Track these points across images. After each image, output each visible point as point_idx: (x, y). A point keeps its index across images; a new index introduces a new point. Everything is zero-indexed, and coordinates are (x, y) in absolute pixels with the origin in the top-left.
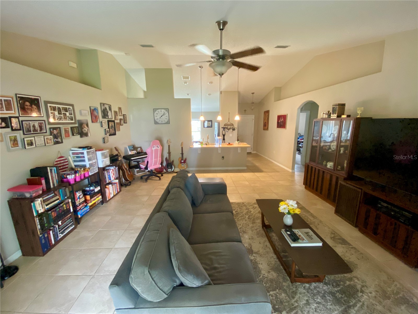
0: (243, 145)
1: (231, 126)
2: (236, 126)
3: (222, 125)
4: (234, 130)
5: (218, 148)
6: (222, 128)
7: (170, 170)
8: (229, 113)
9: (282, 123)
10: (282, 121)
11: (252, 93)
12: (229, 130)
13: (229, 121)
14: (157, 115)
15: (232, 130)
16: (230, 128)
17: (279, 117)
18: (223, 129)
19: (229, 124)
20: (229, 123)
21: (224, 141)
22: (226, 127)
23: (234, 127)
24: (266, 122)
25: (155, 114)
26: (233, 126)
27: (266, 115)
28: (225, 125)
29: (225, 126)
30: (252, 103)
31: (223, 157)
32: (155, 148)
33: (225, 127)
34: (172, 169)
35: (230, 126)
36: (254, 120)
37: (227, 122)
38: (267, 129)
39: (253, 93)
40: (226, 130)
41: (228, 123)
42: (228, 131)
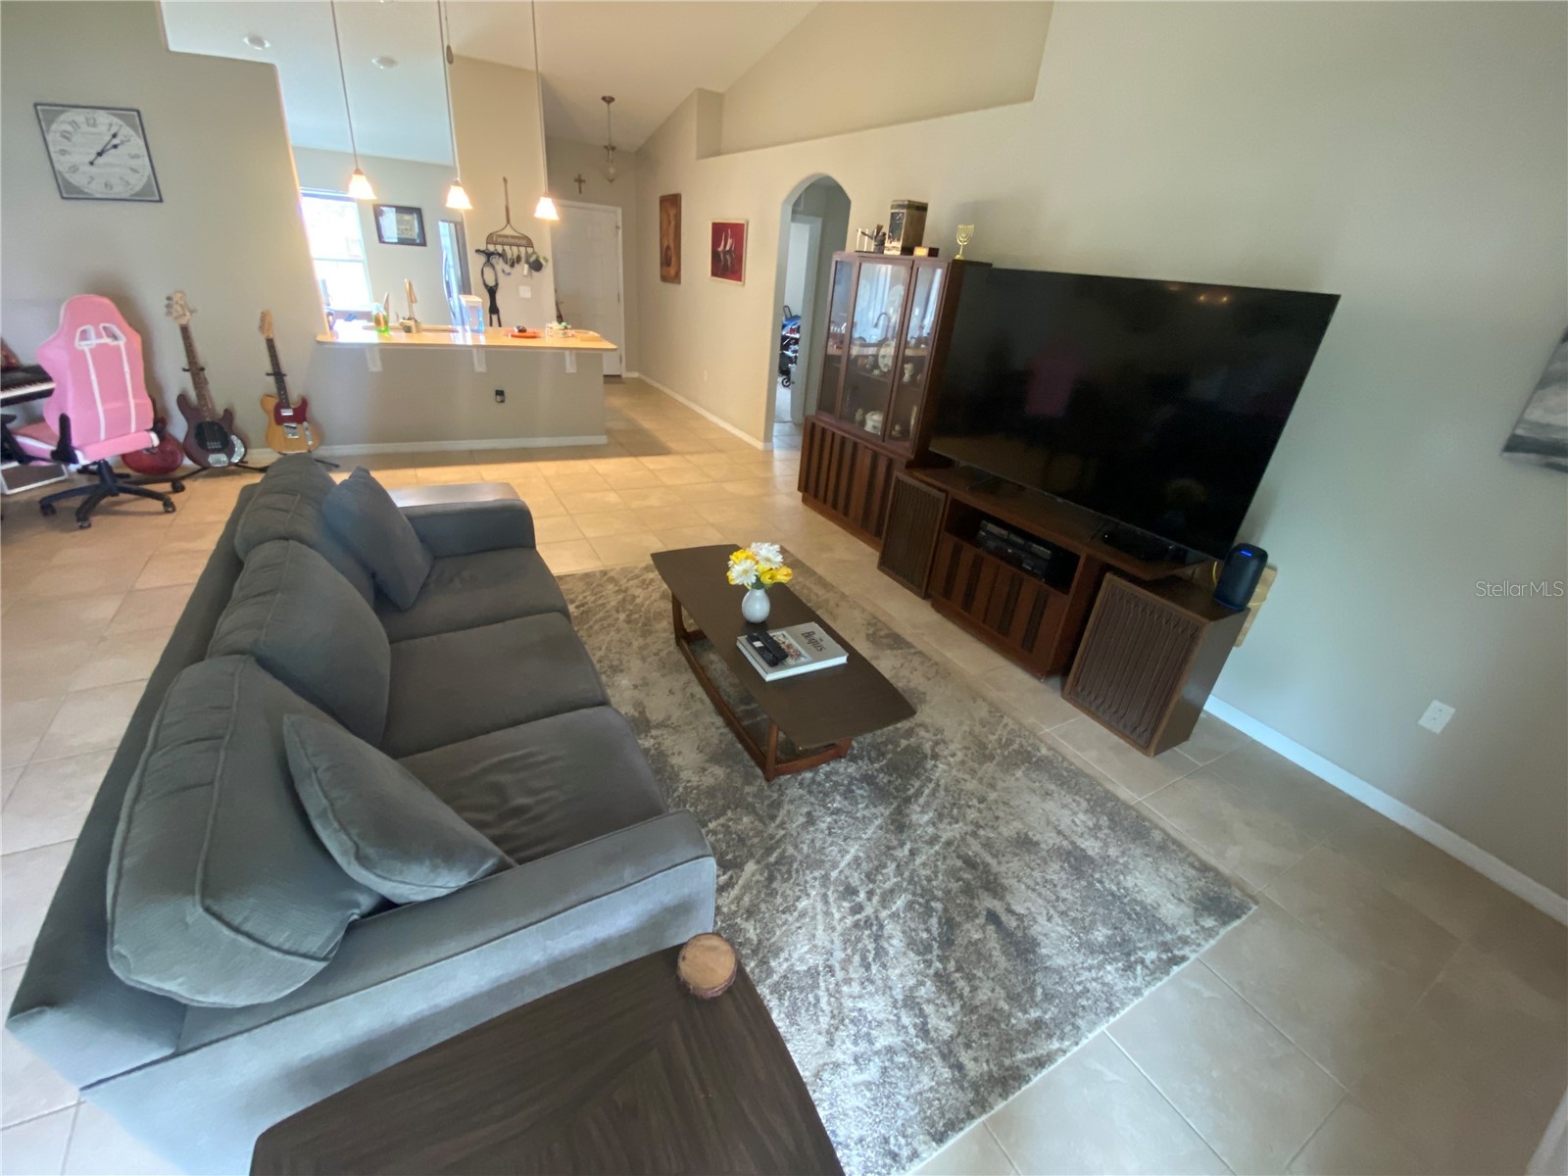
0: (582, 340)
1: (522, 249)
2: (544, 249)
3: (476, 241)
4: (537, 266)
5: (470, 353)
6: (478, 251)
7: (223, 458)
8: (505, 180)
9: (728, 257)
10: (728, 248)
11: (604, 99)
12: (512, 266)
13: (508, 222)
14: (65, 145)
15: (526, 266)
16: (519, 259)
17: (719, 230)
18: (483, 259)
19: (513, 237)
20: (508, 232)
21: (495, 317)
22: (499, 249)
23: (534, 253)
24: (672, 245)
25: (49, 138)
26: (530, 250)
27: (669, 216)
28: (490, 239)
29: (495, 244)
30: (606, 147)
31: (500, 393)
32: (94, 342)
33: (491, 248)
34: (230, 453)
35: (515, 249)
36: (620, 232)
37: (497, 224)
38: (676, 278)
39: (609, 100)
40: (500, 265)
41: (504, 233)
42: (507, 268)
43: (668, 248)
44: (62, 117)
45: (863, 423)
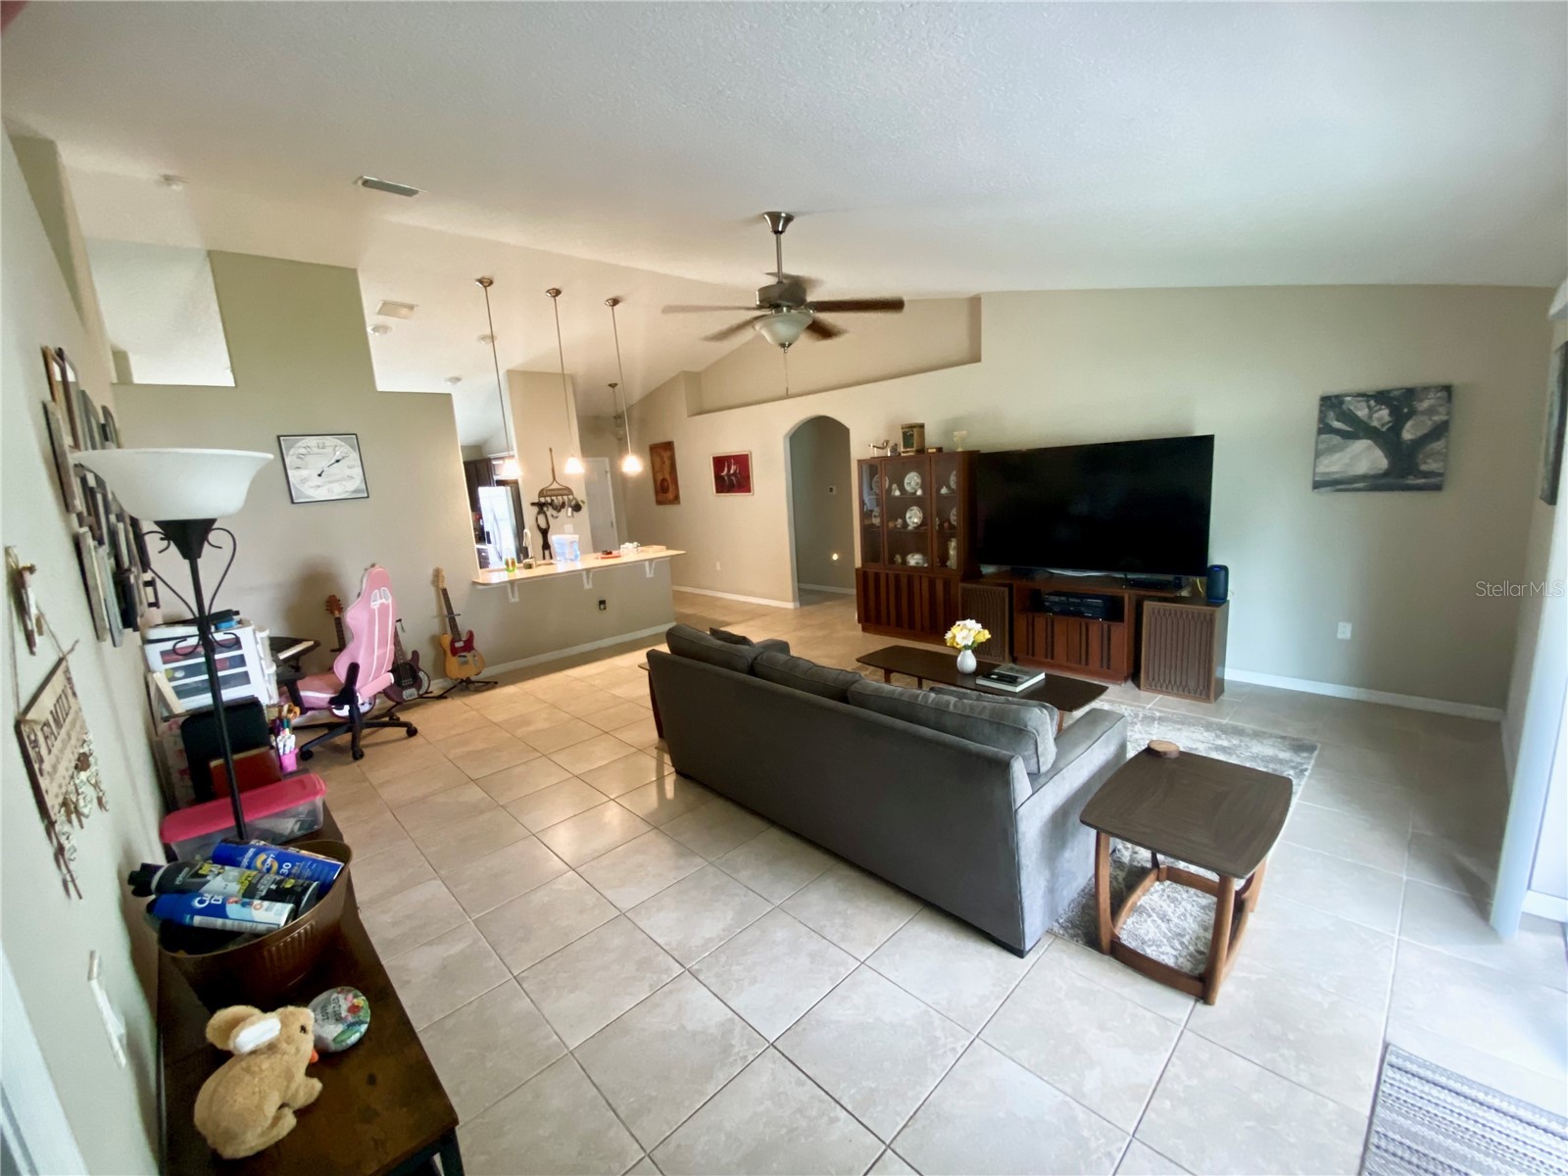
1: (565, 498)
2: (580, 494)
3: (529, 497)
4: (577, 508)
5: (581, 575)
6: (533, 504)
7: (413, 691)
8: (551, 450)
9: (733, 478)
10: (732, 472)
11: (610, 385)
12: (559, 511)
13: (554, 479)
15: (570, 509)
16: (563, 505)
17: (720, 462)
18: (535, 509)
19: (558, 489)
20: (555, 486)
21: (547, 552)
22: (549, 499)
23: (574, 498)
24: (668, 477)
25: (288, 461)
26: (571, 497)
27: (662, 458)
28: (541, 494)
29: (545, 497)
30: (615, 418)
31: (602, 602)
32: (379, 602)
33: (543, 500)
34: (419, 687)
35: (560, 498)
36: (609, 475)
37: (545, 482)
38: (676, 499)
39: (613, 386)
40: (550, 512)
41: (551, 487)
42: (555, 513)
43: (664, 480)
44: (300, 444)
45: (904, 562)
